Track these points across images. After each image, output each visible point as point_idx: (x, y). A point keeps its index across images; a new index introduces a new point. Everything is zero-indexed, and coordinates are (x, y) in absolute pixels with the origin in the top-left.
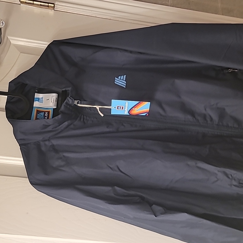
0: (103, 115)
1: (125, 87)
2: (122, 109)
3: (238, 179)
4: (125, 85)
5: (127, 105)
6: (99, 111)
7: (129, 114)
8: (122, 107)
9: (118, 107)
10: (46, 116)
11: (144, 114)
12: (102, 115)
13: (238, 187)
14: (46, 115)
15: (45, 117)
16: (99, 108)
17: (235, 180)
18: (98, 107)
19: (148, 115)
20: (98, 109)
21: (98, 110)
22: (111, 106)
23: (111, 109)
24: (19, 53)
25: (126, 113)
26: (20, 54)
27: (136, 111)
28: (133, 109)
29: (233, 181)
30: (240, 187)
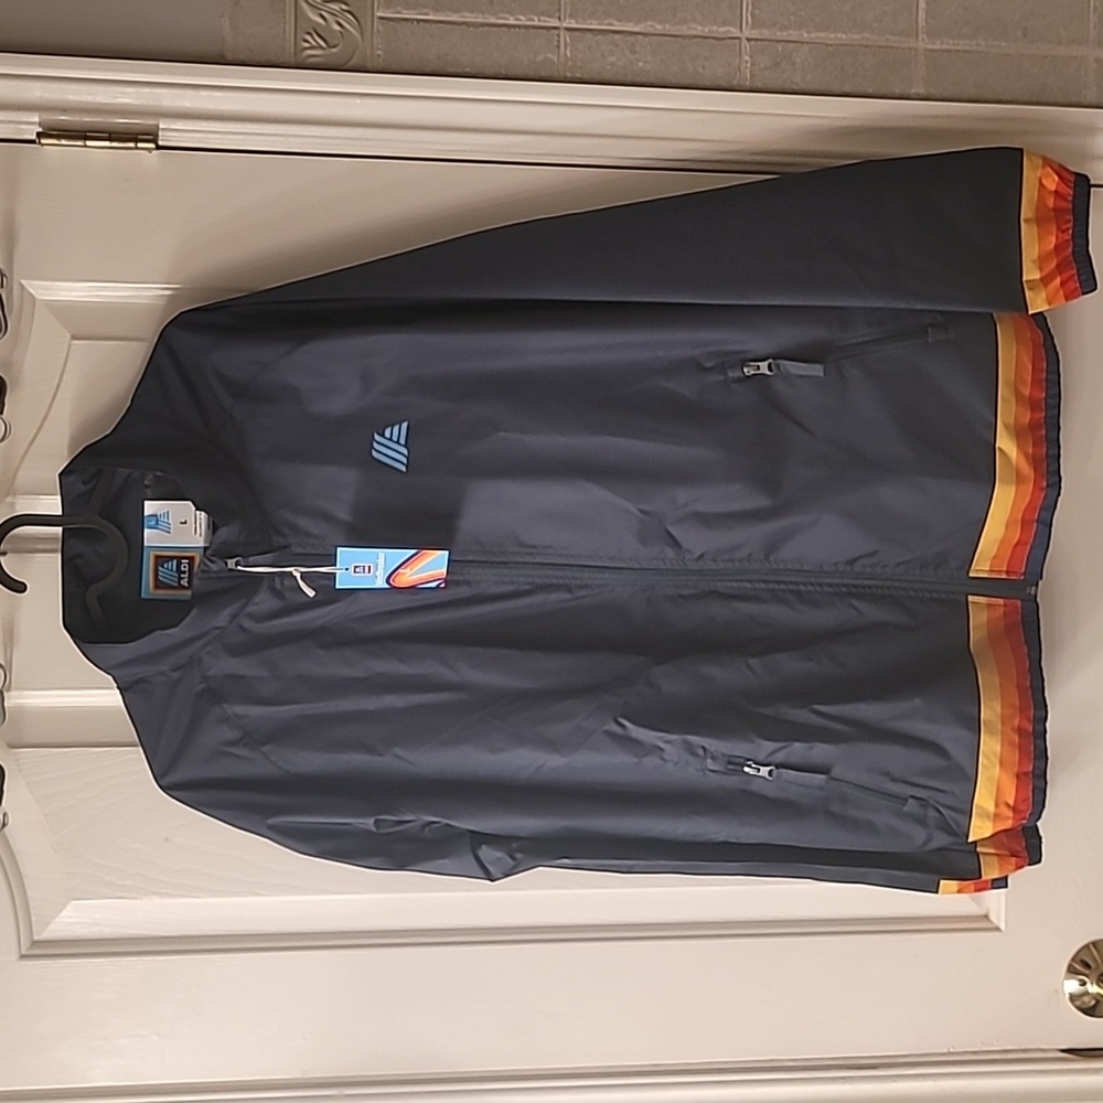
0: (314, 593)
1: (404, 469)
2: (369, 572)
3: (723, 755)
4: (405, 460)
5: (381, 561)
6: (301, 583)
7: (387, 586)
8: (367, 569)
9: (356, 567)
10: (184, 572)
11: (434, 585)
12: (311, 593)
13: (723, 773)
14: (185, 566)
15: (182, 576)
16: (302, 573)
17: (714, 758)
18: (296, 572)
19: (443, 585)
20: (298, 575)
21: (299, 578)
22: (335, 565)
23: (335, 574)
24: (68, 335)
25: (381, 583)
26: (70, 346)
27: (408, 577)
28: (400, 570)
29: (709, 761)
30: (731, 774)
